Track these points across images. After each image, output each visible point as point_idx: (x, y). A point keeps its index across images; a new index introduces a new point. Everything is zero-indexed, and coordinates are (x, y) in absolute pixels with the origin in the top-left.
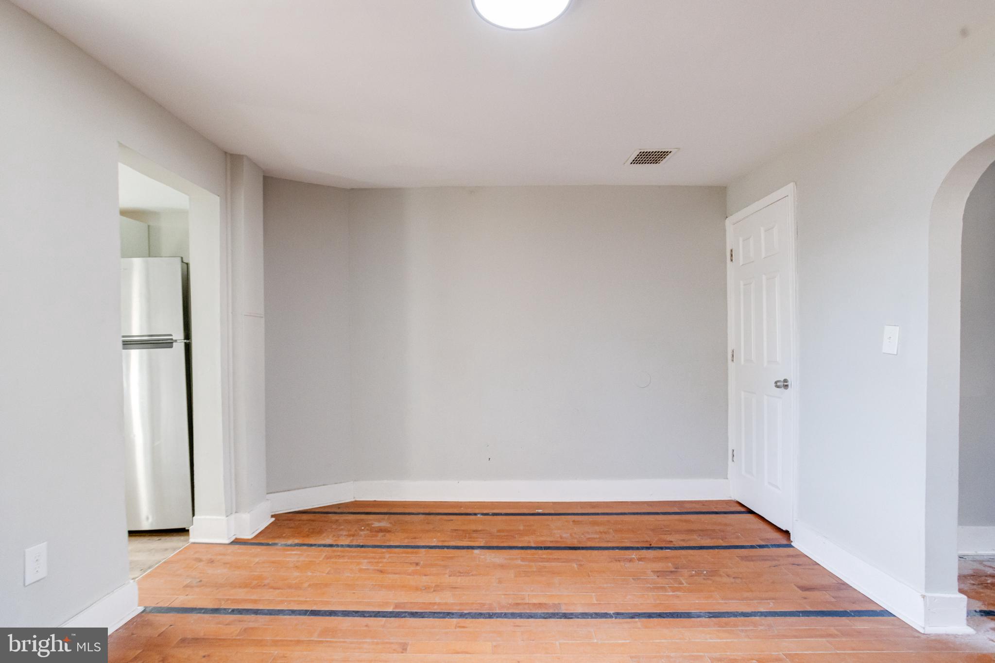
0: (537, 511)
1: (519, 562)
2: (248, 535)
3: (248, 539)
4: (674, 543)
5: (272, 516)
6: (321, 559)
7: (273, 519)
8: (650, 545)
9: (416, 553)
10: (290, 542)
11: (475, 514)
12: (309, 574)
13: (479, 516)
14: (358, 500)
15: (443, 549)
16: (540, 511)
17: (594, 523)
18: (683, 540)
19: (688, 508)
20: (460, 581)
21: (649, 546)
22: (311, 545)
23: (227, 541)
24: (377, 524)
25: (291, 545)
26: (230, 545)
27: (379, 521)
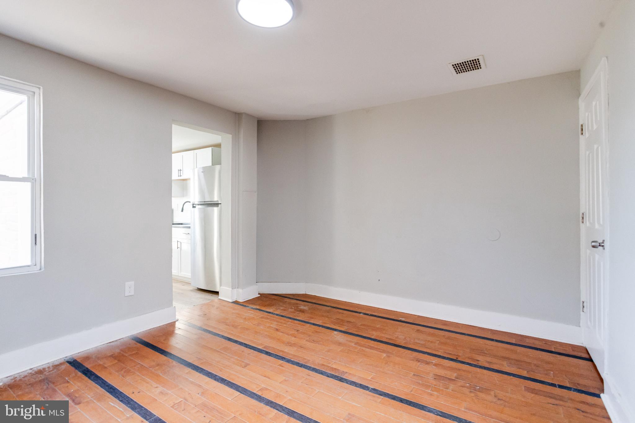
0: (400, 319)
1: (353, 344)
2: (241, 300)
3: (240, 302)
4: (479, 362)
5: (259, 294)
6: (258, 318)
7: (259, 295)
8: (457, 358)
9: (304, 325)
10: (255, 307)
11: (360, 313)
12: (247, 323)
13: (361, 314)
14: (307, 293)
15: (320, 327)
16: (403, 319)
17: (433, 335)
18: (489, 362)
19: (528, 342)
20: (309, 345)
21: (455, 359)
22: (262, 310)
23: (231, 301)
24: (302, 307)
25: (254, 309)
26: (231, 303)
27: (305, 306)
